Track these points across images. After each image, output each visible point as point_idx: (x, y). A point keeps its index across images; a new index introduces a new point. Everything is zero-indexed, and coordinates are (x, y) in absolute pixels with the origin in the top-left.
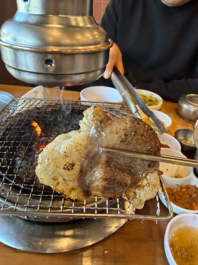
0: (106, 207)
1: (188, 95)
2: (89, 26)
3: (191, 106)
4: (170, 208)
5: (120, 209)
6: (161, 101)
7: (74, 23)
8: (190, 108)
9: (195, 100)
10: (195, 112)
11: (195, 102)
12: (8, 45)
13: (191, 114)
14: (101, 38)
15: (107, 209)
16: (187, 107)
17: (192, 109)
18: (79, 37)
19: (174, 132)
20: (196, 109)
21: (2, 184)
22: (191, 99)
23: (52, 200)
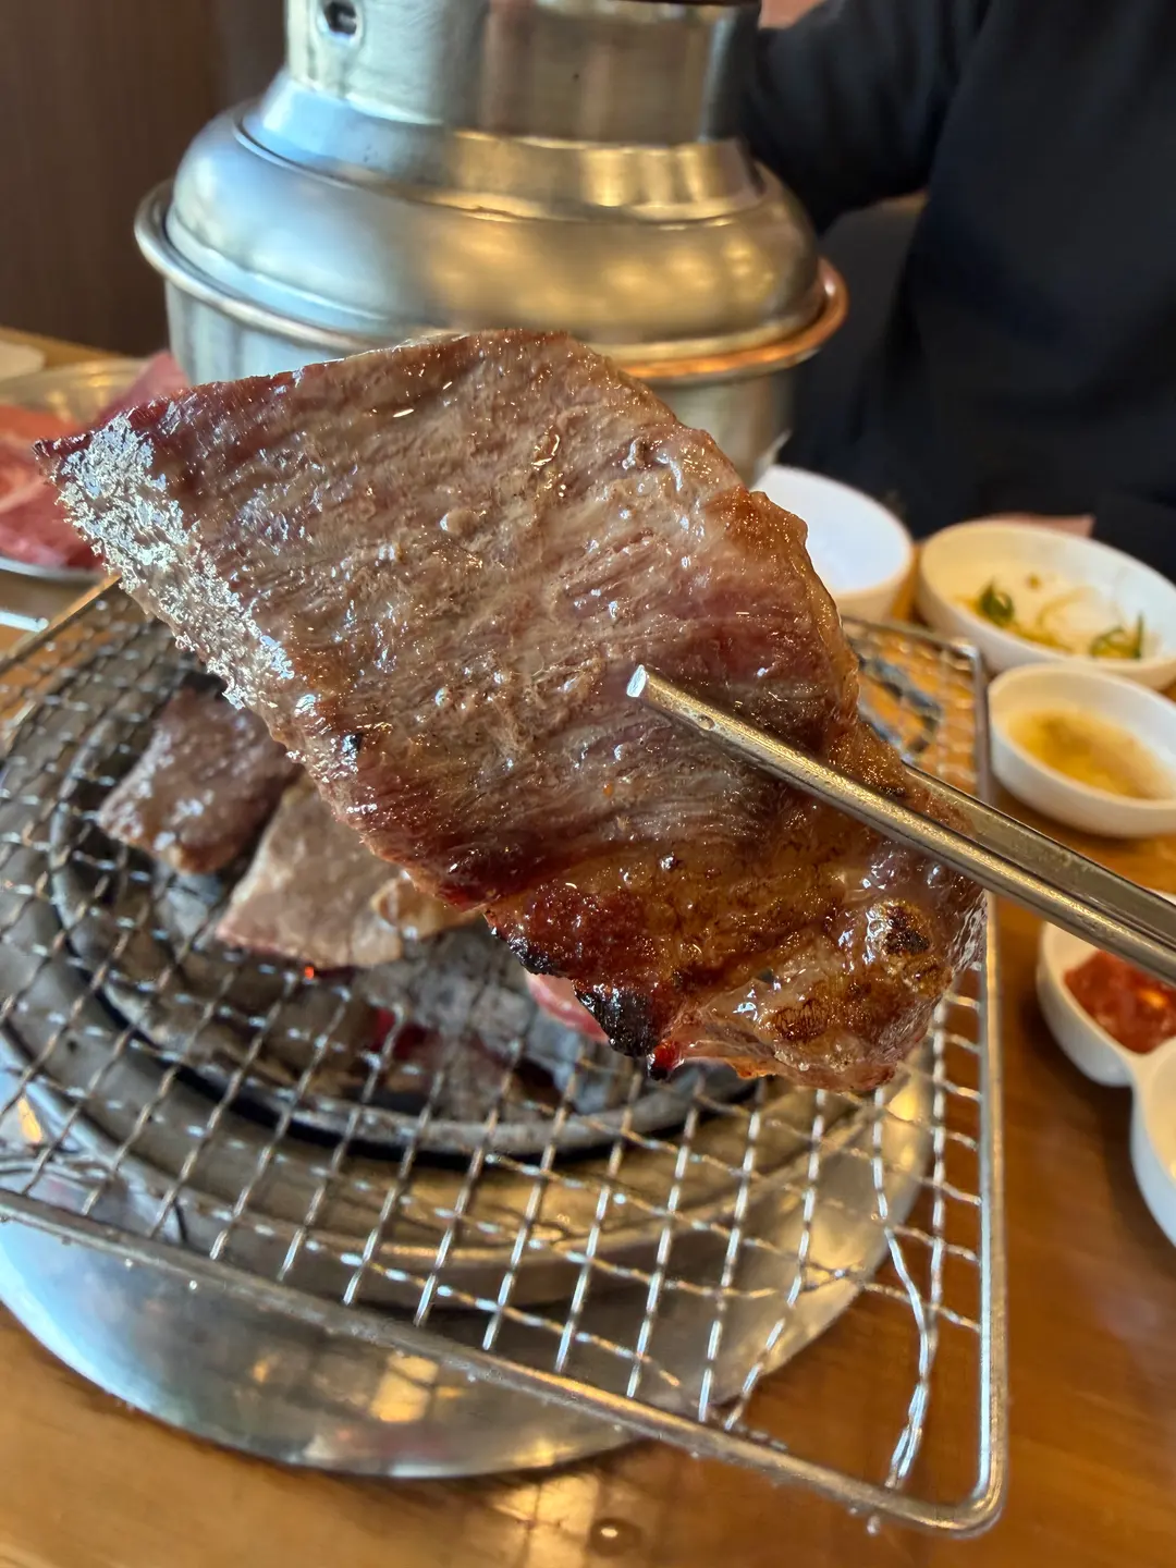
0: (563, 1323)
2: (706, 208)
5: (647, 1360)
7: (608, 195)
18: (630, 280)
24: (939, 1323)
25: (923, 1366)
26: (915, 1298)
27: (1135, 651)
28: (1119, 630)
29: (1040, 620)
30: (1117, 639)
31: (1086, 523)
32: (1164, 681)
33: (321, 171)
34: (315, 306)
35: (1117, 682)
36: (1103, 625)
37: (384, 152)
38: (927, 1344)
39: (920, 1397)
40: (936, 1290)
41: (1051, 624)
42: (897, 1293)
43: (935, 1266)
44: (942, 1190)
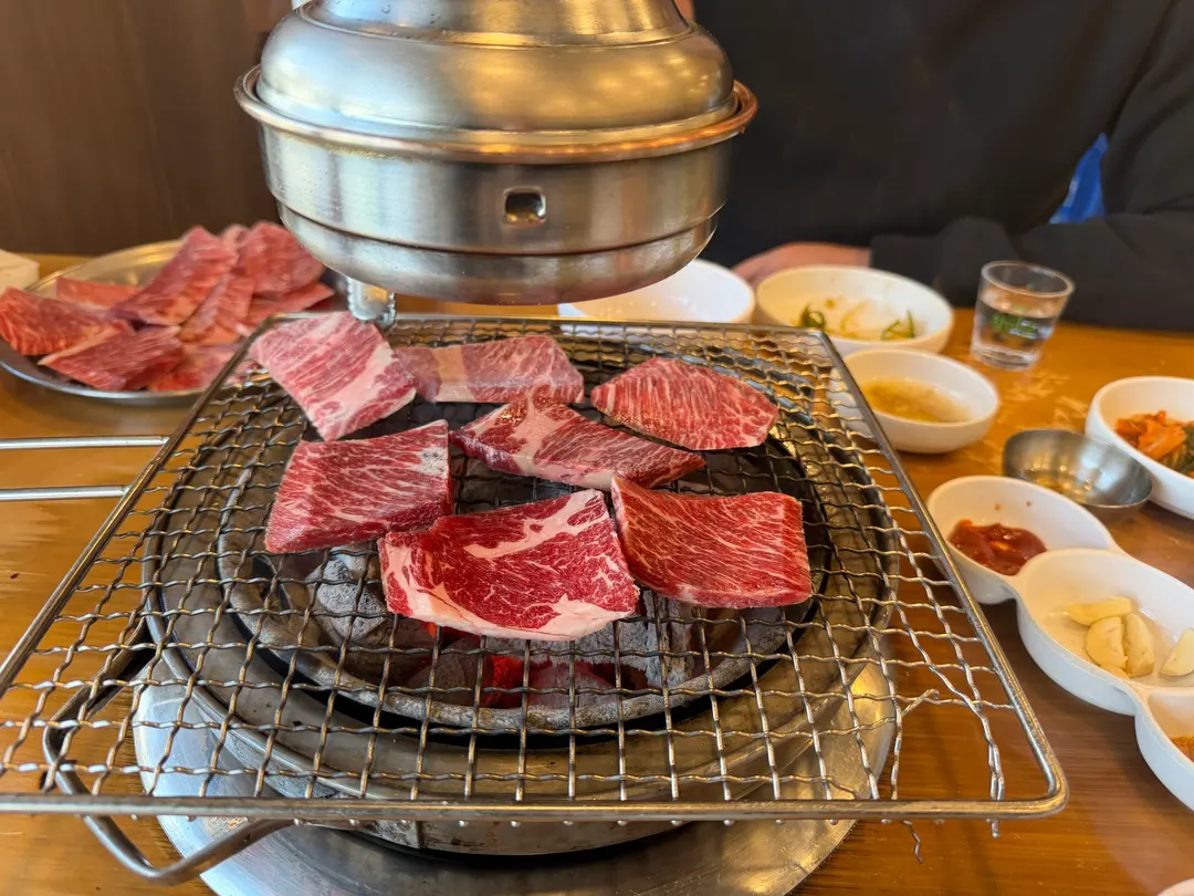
4: (1049, 766)
12: (306, 129)
14: (705, 77)
15: (775, 780)
21: (290, 688)
23: (521, 751)
24: (985, 710)
25: (989, 736)
26: (968, 700)
27: (911, 334)
28: (897, 323)
29: (843, 327)
30: (897, 328)
32: (941, 344)
35: (913, 353)
36: (886, 322)
38: (985, 724)
39: (994, 752)
40: (977, 694)
41: (850, 328)
42: (956, 701)
43: (970, 680)
44: (954, 639)
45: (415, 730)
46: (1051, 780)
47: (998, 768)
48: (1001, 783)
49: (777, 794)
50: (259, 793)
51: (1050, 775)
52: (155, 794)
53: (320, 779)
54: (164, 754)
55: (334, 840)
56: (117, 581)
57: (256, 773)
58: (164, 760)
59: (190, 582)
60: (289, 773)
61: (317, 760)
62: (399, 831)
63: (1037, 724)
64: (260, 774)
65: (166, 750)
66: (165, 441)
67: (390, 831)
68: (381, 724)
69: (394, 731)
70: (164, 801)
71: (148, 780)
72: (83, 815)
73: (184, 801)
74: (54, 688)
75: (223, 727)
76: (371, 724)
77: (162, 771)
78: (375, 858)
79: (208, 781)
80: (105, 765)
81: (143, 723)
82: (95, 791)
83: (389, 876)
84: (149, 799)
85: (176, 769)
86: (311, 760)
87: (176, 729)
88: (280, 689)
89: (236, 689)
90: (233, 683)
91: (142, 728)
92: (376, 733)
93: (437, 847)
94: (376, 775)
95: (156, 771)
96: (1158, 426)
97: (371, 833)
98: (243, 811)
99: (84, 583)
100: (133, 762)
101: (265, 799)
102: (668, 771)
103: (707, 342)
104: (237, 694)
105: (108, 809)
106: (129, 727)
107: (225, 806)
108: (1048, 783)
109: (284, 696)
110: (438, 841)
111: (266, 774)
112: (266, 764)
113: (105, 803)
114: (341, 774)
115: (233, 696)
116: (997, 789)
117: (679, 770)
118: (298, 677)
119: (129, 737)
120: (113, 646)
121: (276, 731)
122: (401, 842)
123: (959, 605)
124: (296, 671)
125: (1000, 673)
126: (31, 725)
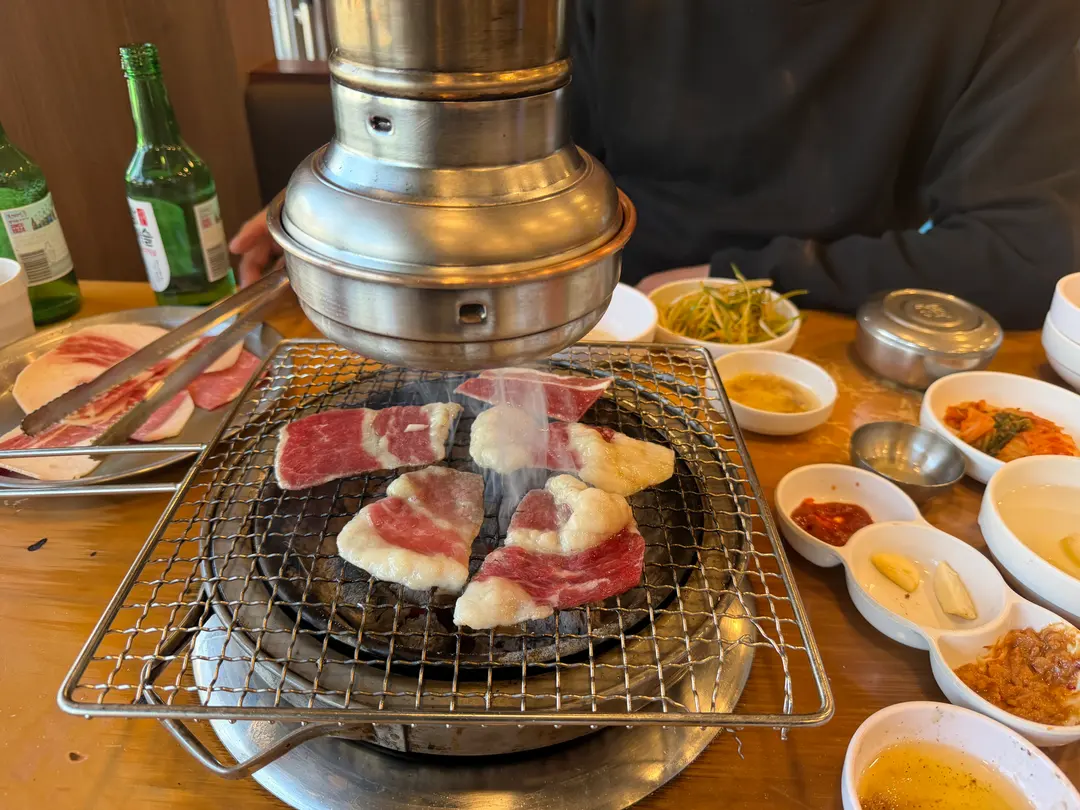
1: (894, 294)
3: (906, 337)
4: (823, 691)
6: (795, 318)
8: (902, 342)
9: (917, 312)
10: (919, 359)
11: (915, 318)
13: (906, 364)
16: (892, 340)
17: (909, 347)
19: (850, 433)
20: (922, 344)
21: (297, 633)
22: (903, 309)
24: (787, 651)
25: (786, 669)
26: (774, 644)
31: (706, 269)
33: (363, 195)
34: (379, 263)
37: (399, 183)
38: (785, 661)
39: (788, 681)
40: (782, 639)
42: (765, 644)
43: (778, 628)
44: (771, 598)
45: (383, 662)
46: (823, 700)
47: (790, 692)
48: (790, 702)
49: (629, 708)
50: (278, 705)
51: (823, 697)
52: (209, 705)
53: (318, 696)
54: (214, 678)
55: (343, 746)
56: (174, 556)
57: (275, 691)
58: (214, 682)
59: (227, 556)
60: (297, 692)
61: (316, 683)
62: (391, 739)
63: (819, 661)
64: (278, 692)
65: (214, 676)
66: (205, 447)
67: (386, 740)
68: (359, 658)
69: (369, 662)
70: (215, 709)
71: (203, 696)
72: (162, 719)
73: (228, 709)
74: (137, 633)
75: (253, 660)
76: (353, 658)
77: (212, 690)
78: (373, 760)
79: (243, 696)
80: (174, 685)
81: (198, 657)
82: (169, 703)
83: (383, 772)
84: (205, 708)
85: (221, 688)
86: (312, 683)
87: (221, 661)
88: (291, 633)
89: (260, 634)
90: (258, 629)
91: (199, 661)
92: (356, 664)
93: (419, 751)
94: (355, 693)
95: (209, 690)
96: (977, 412)
97: (372, 742)
98: (267, 716)
99: (152, 558)
100: (193, 683)
101: (281, 708)
102: (555, 691)
103: (614, 358)
104: (262, 637)
105: (179, 715)
106: (190, 661)
107: (256, 713)
108: (821, 702)
109: (293, 638)
110: (418, 746)
111: (282, 692)
112: (281, 686)
113: (176, 711)
114: (332, 692)
115: (259, 638)
116: (787, 708)
117: (561, 691)
118: (304, 624)
119: (190, 668)
120: (175, 603)
121: (288, 662)
122: (393, 748)
123: (779, 573)
124: (302, 620)
125: (800, 624)
126: (123, 658)
